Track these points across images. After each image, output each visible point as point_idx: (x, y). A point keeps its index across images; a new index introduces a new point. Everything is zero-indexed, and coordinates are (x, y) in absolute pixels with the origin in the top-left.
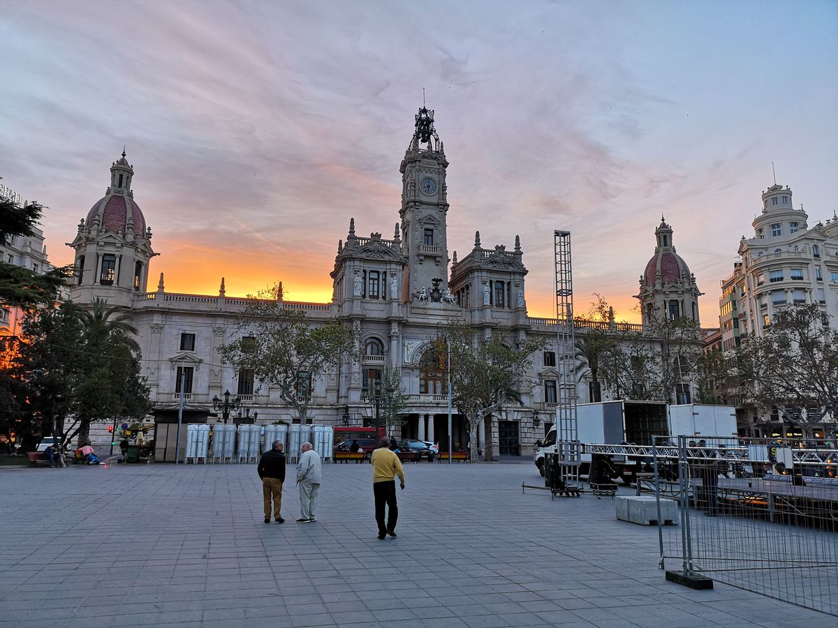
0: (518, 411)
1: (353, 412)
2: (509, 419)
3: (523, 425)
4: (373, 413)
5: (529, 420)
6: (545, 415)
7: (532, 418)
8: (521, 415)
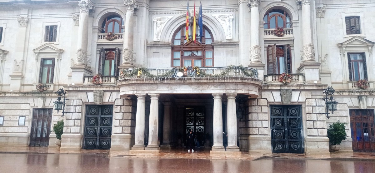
1: (72, 98)
2: (286, 101)
3: (309, 109)
4: (95, 98)
5: (319, 103)
6: (349, 98)
7: (324, 99)
8: (305, 96)
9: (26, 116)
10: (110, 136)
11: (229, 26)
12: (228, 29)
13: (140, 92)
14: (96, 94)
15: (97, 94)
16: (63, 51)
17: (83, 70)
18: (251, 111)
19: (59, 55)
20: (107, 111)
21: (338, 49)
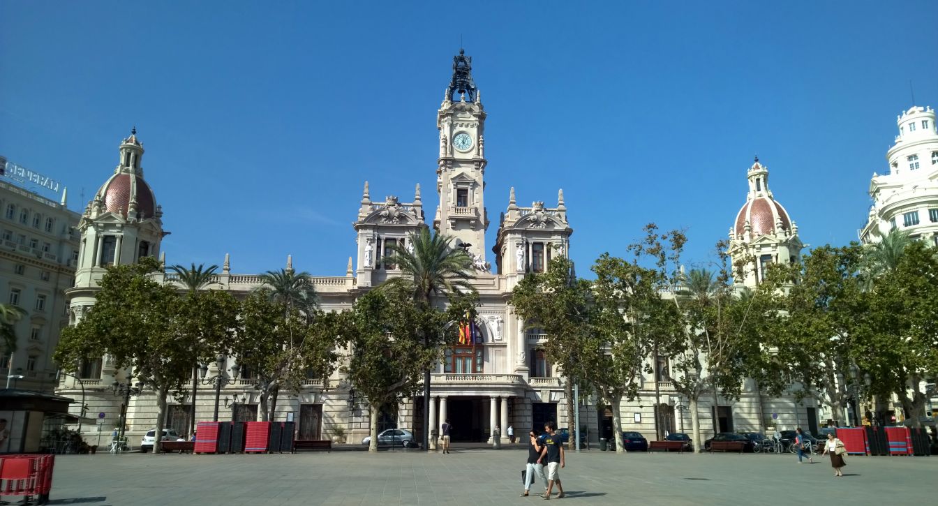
0: (556, 391)
2: (545, 400)
3: (561, 407)
8: (560, 396)
9: (295, 413)
11: (498, 327)
12: (497, 330)
18: (519, 408)
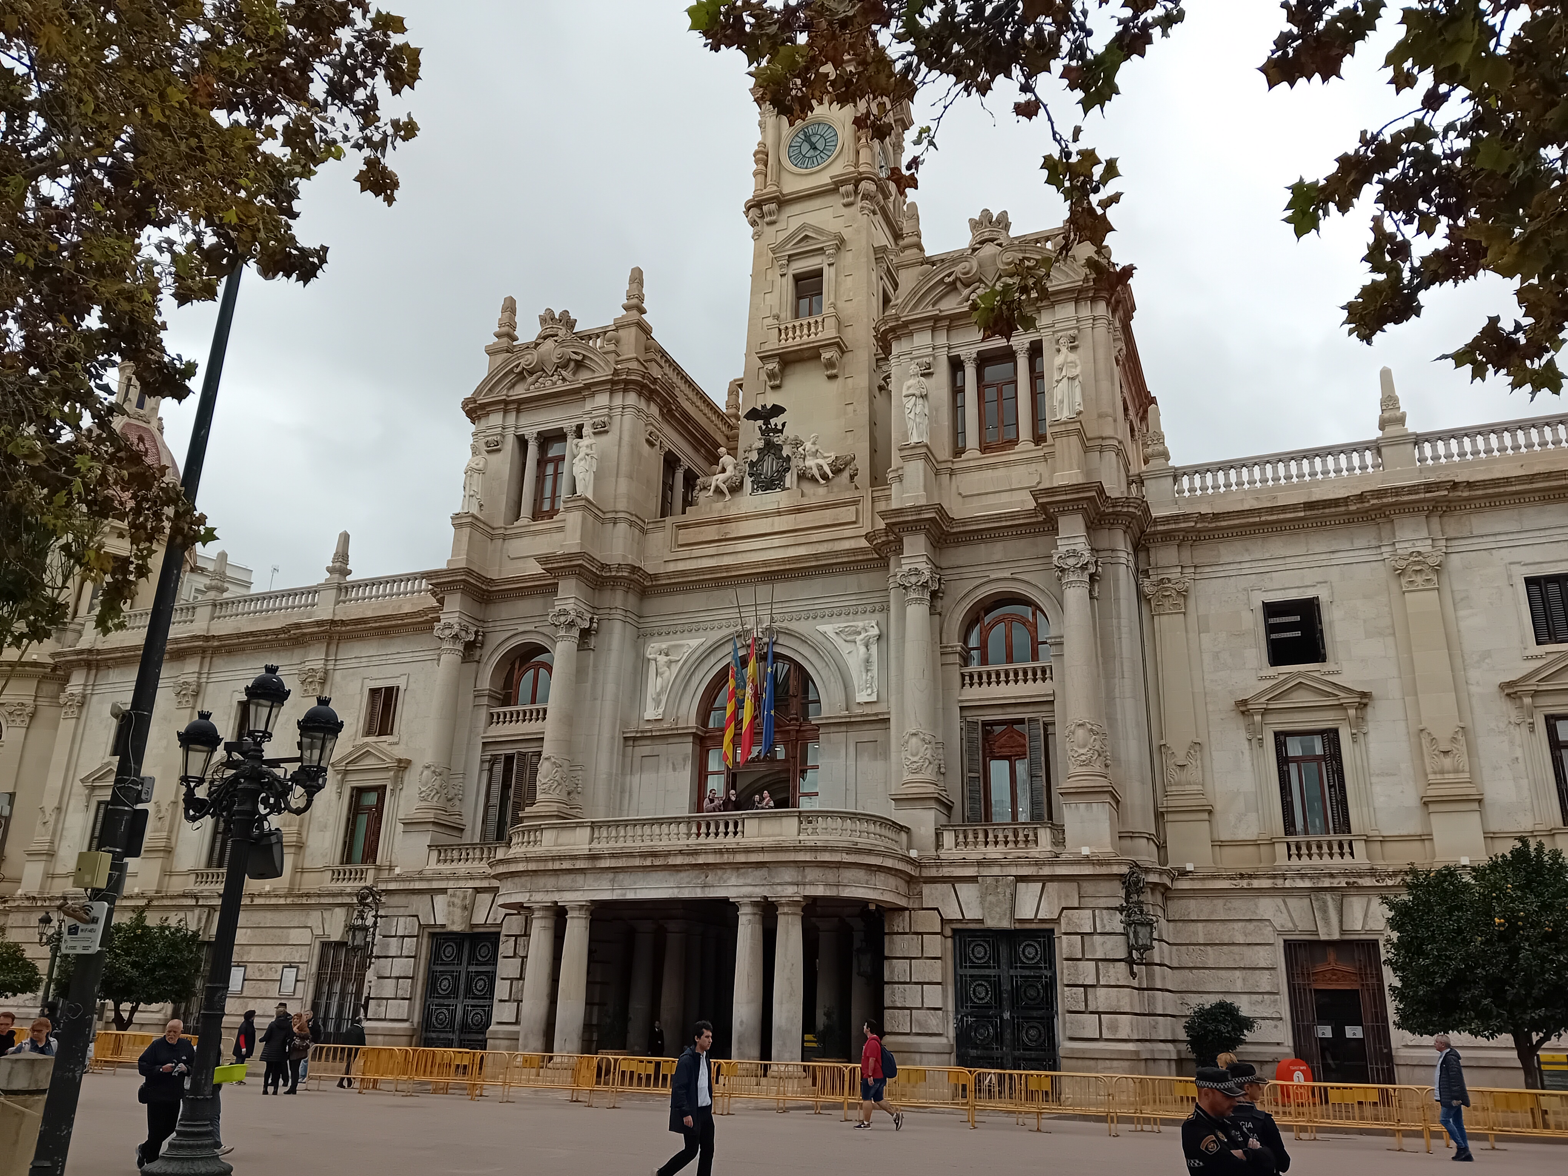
1: (394, 911)
2: (993, 918)
3: (1071, 945)
4: (449, 913)
5: (1105, 922)
6: (1279, 901)
7: (1121, 909)
8: (1059, 898)
9: (301, 966)
10: (484, 1033)
11: (867, 661)
12: (863, 669)
13: (538, 897)
14: (453, 899)
15: (456, 900)
16: (409, 762)
17: (431, 827)
18: (891, 951)
19: (396, 777)
20: (484, 951)
21: (1241, 722)
